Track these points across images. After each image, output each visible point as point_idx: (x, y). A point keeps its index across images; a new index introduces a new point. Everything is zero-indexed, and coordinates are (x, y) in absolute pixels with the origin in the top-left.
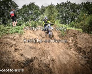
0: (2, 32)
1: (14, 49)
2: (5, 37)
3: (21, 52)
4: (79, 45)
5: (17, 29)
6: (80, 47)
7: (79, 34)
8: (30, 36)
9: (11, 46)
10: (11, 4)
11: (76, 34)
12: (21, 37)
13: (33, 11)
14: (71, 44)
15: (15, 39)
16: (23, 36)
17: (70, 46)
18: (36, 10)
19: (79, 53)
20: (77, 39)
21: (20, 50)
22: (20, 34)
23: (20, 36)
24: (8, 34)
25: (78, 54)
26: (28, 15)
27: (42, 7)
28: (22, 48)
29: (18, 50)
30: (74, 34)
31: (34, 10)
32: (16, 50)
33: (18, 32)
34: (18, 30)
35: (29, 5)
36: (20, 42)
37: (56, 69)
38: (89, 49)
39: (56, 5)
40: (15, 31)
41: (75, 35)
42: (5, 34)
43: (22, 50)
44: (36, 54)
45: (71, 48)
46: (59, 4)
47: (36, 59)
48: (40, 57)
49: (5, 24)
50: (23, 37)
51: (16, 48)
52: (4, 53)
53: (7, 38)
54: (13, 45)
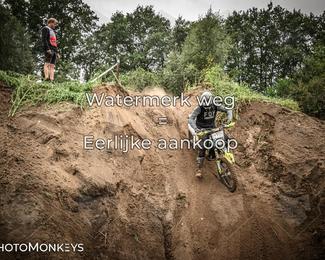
0: (21, 96)
1: (52, 152)
3: (75, 163)
4: (278, 156)
6: (280, 162)
7: (281, 116)
8: (111, 114)
10: (74, 10)
11: (272, 117)
12: (80, 114)
13: (147, 37)
14: (250, 151)
15: (60, 122)
16: (87, 113)
17: (246, 157)
18: (159, 33)
19: (274, 181)
20: (271, 132)
21: (71, 156)
22: (77, 106)
23: (79, 112)
24: (40, 104)
25: (270, 183)
26: (130, 50)
27: (179, 21)
28: (78, 151)
29: (66, 155)
30: (264, 118)
31: (151, 32)
32: (59, 155)
33: (72, 99)
34: (72, 94)
35: (135, 13)
36: (75, 131)
37: (185, 227)
38: (308, 170)
39: (230, 18)
40: (63, 95)
41: (269, 122)
43: (77, 156)
44: (124, 175)
45: (249, 165)
46: (241, 14)
47: (122, 190)
48: (139, 184)
50: (86, 117)
51: (60, 149)
53: (34, 116)
54: (50, 138)
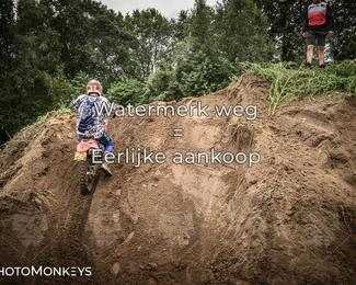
2: (293, 108)
5: (338, 74)
9: (315, 145)
42: (290, 97)
49: (292, 58)
52: (287, 170)
